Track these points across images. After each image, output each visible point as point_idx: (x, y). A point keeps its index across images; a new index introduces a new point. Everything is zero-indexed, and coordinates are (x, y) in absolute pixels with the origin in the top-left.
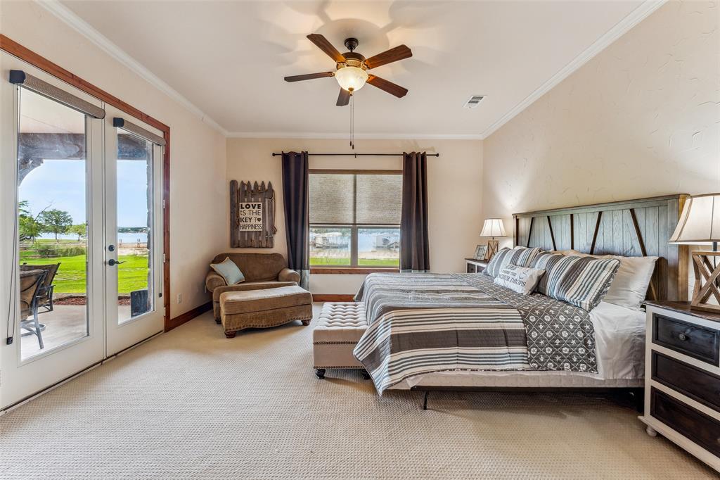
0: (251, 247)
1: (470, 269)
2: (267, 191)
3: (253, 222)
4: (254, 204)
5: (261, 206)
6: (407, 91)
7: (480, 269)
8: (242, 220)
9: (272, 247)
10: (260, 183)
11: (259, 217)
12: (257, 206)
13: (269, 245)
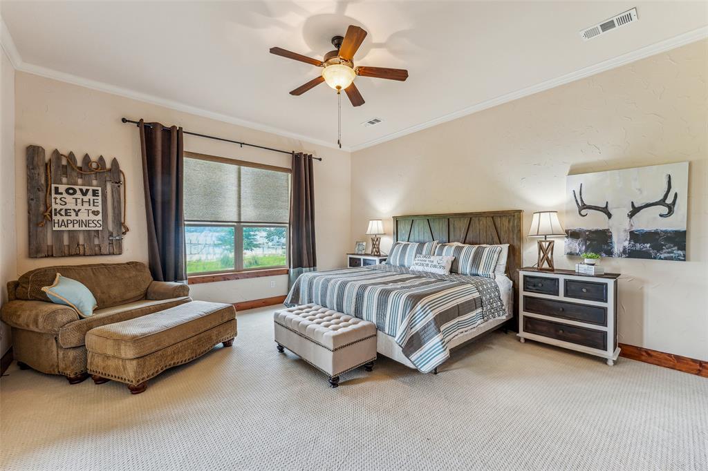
0: (78, 255)
1: (354, 263)
2: (110, 170)
3: (83, 216)
4: (84, 188)
5: (100, 192)
6: (364, 102)
7: (366, 263)
8: (58, 212)
9: (120, 254)
10: (94, 157)
11: (95, 209)
12: (90, 193)
13: (116, 251)
